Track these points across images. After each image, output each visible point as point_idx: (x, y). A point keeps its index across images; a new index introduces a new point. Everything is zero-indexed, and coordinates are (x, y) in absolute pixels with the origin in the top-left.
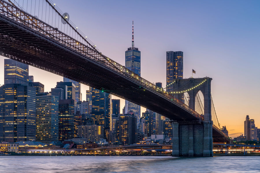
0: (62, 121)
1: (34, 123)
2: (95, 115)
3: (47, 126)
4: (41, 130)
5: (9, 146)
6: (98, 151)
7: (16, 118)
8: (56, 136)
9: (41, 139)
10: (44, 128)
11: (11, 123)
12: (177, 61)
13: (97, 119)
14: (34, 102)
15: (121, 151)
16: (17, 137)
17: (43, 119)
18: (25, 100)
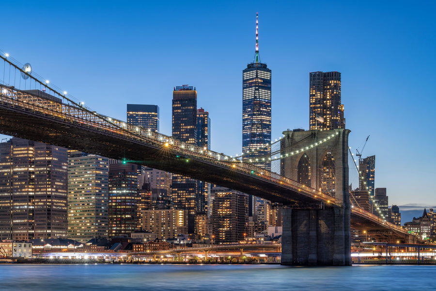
0: (116, 202)
1: (63, 207)
2: (178, 190)
3: (89, 211)
4: (78, 218)
5: (15, 248)
6: (168, 256)
7: (33, 197)
8: (104, 229)
9: (78, 234)
10: (83, 215)
11: (24, 205)
12: (328, 89)
13: (182, 198)
14: (64, 169)
15: (206, 255)
16: (33, 231)
17: (81, 198)
18: (48, 165)
